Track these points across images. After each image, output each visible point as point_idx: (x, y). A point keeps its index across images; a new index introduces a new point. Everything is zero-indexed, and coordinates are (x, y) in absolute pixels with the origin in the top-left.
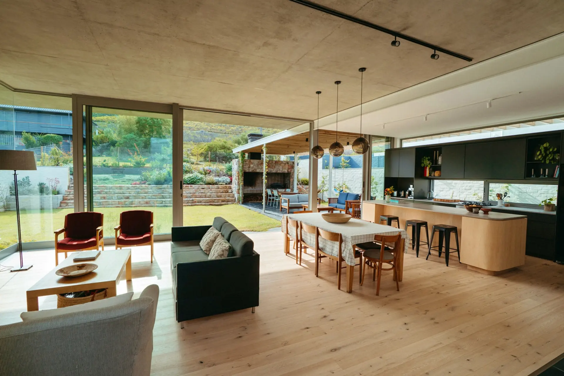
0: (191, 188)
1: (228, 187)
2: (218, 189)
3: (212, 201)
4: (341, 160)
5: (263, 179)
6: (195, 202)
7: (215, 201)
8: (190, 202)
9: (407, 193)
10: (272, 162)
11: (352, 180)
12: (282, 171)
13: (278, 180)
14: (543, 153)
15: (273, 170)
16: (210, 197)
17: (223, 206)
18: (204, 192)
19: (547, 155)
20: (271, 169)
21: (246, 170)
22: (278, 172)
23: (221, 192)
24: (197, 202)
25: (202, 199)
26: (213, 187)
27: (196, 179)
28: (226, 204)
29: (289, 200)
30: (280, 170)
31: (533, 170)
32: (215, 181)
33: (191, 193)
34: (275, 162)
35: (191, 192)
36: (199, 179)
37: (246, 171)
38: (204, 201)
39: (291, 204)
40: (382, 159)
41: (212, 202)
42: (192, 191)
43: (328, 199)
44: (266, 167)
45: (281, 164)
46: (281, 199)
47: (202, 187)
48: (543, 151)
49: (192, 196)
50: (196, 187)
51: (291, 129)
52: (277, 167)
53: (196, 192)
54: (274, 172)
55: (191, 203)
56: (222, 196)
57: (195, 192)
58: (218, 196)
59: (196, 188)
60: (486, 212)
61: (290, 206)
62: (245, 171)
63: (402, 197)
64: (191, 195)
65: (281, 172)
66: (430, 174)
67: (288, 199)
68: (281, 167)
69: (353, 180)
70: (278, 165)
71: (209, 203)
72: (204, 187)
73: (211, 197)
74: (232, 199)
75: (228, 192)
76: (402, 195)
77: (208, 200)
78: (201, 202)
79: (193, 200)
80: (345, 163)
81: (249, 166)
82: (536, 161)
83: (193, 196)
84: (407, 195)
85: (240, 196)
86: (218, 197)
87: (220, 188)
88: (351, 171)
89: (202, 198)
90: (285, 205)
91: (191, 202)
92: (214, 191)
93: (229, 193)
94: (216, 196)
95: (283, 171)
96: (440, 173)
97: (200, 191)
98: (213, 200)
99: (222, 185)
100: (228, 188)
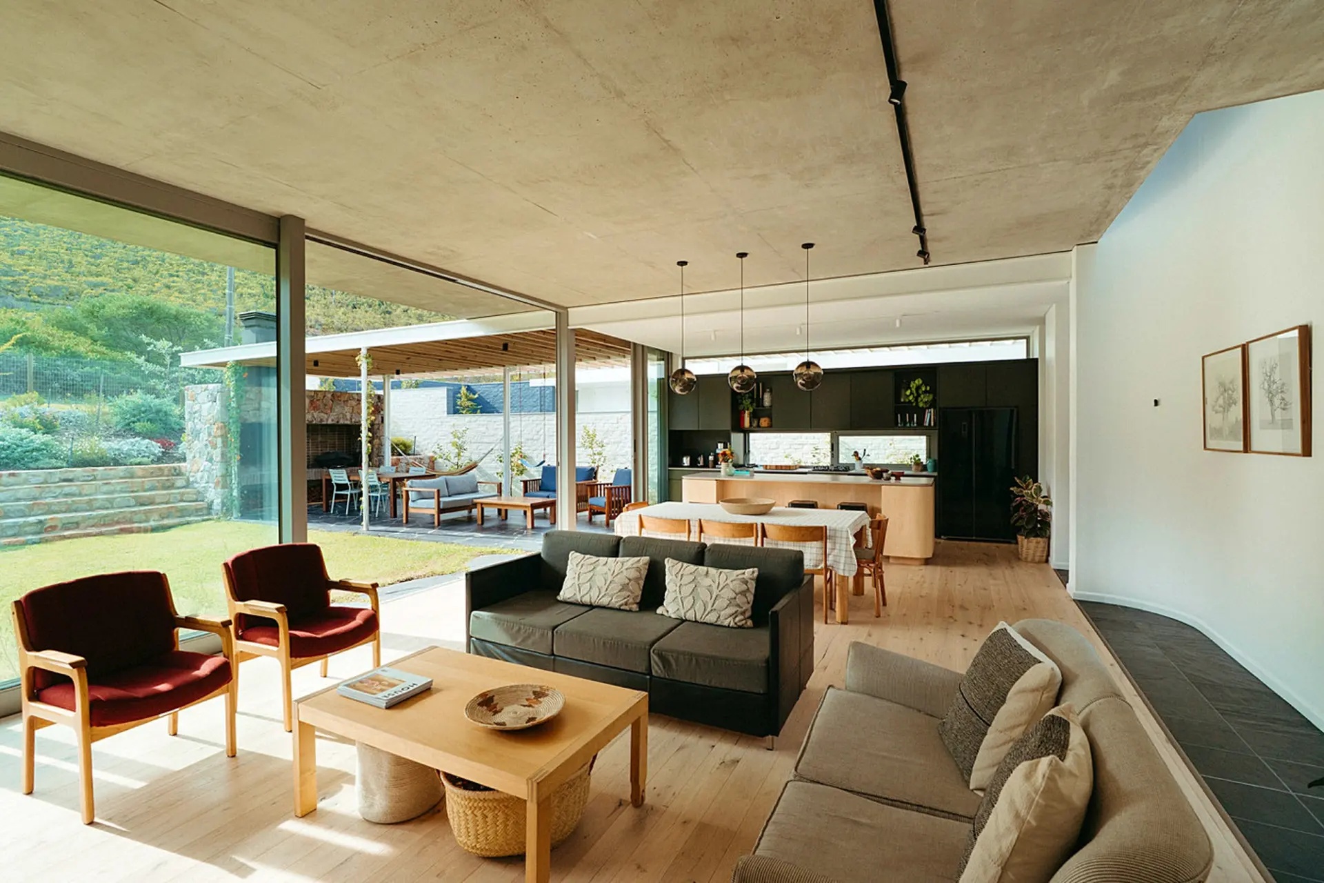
0: (12, 480)
1: (170, 470)
2: (132, 477)
3: (124, 518)
4: (460, 393)
5: (361, 441)
6: (53, 528)
7: (136, 518)
8: (26, 529)
9: (711, 458)
10: (324, 397)
11: (535, 437)
12: (351, 419)
13: (332, 445)
14: (914, 392)
15: (326, 416)
16: (110, 506)
17: (173, 531)
18: (77, 492)
19: (919, 395)
20: (323, 414)
21: (247, 417)
22: (341, 422)
23: (146, 487)
24: (60, 525)
25: (83, 516)
26: (112, 472)
27: (19, 450)
28: (182, 524)
29: (438, 491)
30: (344, 416)
31: (915, 416)
32: (111, 454)
33: (18, 500)
34: (333, 395)
35: (19, 495)
36: (38, 450)
37: (249, 422)
38: (92, 522)
39: (444, 502)
40: (547, 392)
41: (124, 523)
42: (23, 490)
43: (522, 484)
44: (368, 408)
45: (347, 401)
46: (407, 492)
47: (63, 477)
48: (914, 390)
49: (31, 507)
50: (34, 476)
51: (479, 320)
52: (337, 409)
53: (41, 494)
54: (330, 422)
55: (34, 534)
56: (158, 500)
57: (36, 493)
58: (141, 501)
59: (33, 480)
60: (898, 478)
61: (441, 507)
62: (246, 420)
63: (701, 467)
64: (27, 506)
65: (348, 422)
66: (751, 423)
67: (436, 490)
68: (347, 409)
69: (537, 440)
70: (339, 404)
71: (118, 527)
72: (71, 476)
73: (113, 508)
74: (199, 507)
75: (172, 487)
76: (701, 464)
77: (106, 516)
78: (77, 525)
79: (40, 522)
80: (468, 400)
81: (257, 406)
82: (904, 402)
83: (36, 508)
84: (711, 464)
85: (231, 495)
86: (142, 505)
87: (140, 473)
88: (531, 419)
89: (76, 511)
90: (427, 507)
91: (33, 529)
92: (118, 488)
93: (179, 488)
94: (133, 502)
95: (353, 420)
96: (771, 421)
97: (58, 491)
98: (129, 515)
99: (139, 464)
100: (166, 472)
